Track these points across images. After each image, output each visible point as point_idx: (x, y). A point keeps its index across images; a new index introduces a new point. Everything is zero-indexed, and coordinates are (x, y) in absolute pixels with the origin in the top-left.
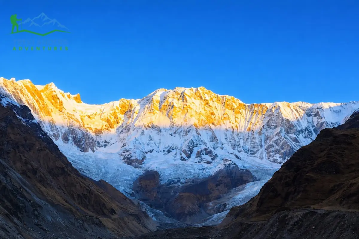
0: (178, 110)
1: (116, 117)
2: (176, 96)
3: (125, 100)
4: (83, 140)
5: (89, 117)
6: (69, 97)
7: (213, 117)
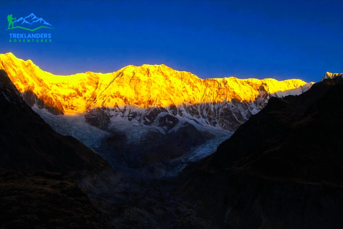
0: (144, 83)
1: (84, 87)
2: (143, 72)
3: (92, 73)
7: (172, 90)
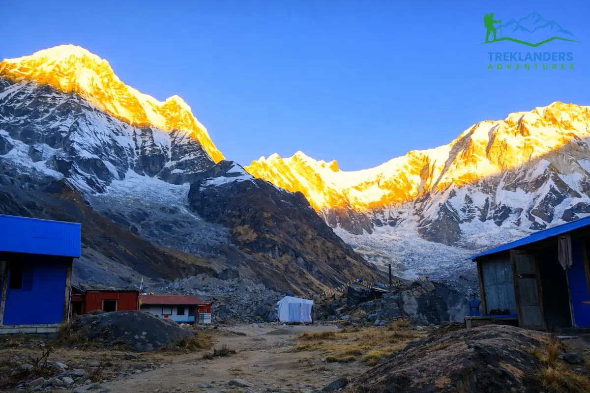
0: (516, 150)
1: (406, 180)
3: (417, 153)
4: (353, 220)
5: (357, 188)
6: (323, 166)
